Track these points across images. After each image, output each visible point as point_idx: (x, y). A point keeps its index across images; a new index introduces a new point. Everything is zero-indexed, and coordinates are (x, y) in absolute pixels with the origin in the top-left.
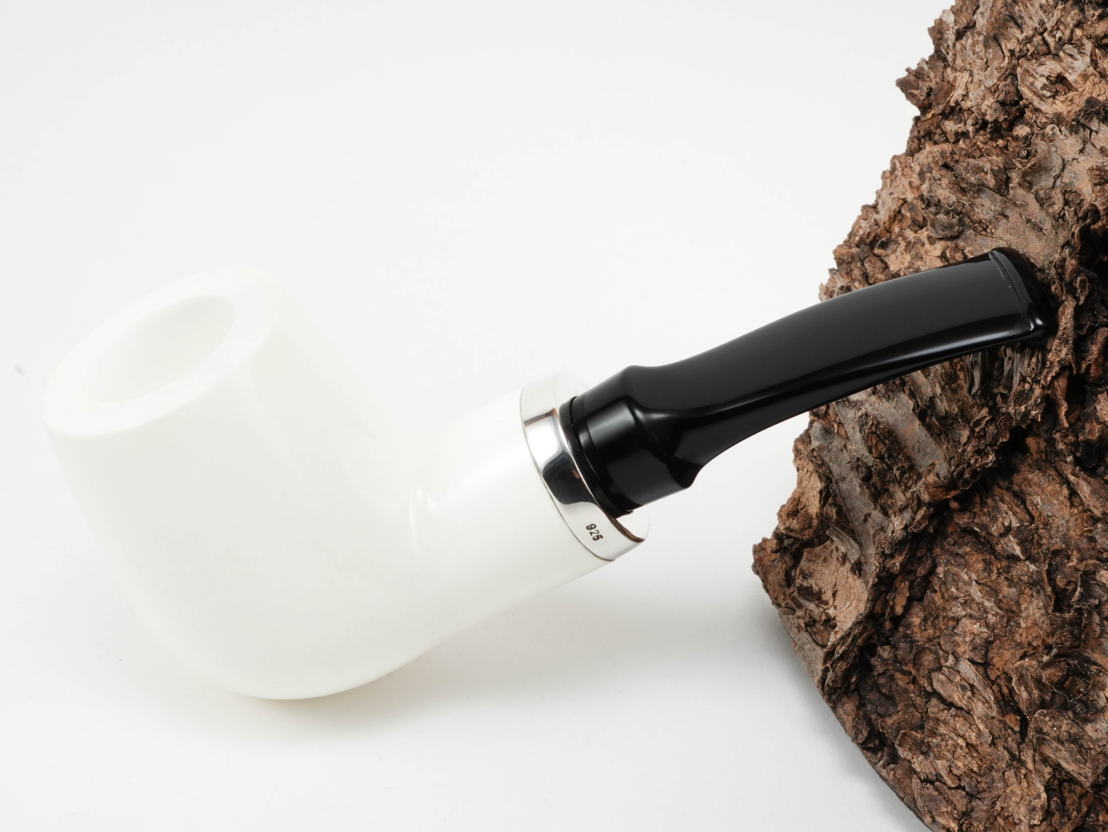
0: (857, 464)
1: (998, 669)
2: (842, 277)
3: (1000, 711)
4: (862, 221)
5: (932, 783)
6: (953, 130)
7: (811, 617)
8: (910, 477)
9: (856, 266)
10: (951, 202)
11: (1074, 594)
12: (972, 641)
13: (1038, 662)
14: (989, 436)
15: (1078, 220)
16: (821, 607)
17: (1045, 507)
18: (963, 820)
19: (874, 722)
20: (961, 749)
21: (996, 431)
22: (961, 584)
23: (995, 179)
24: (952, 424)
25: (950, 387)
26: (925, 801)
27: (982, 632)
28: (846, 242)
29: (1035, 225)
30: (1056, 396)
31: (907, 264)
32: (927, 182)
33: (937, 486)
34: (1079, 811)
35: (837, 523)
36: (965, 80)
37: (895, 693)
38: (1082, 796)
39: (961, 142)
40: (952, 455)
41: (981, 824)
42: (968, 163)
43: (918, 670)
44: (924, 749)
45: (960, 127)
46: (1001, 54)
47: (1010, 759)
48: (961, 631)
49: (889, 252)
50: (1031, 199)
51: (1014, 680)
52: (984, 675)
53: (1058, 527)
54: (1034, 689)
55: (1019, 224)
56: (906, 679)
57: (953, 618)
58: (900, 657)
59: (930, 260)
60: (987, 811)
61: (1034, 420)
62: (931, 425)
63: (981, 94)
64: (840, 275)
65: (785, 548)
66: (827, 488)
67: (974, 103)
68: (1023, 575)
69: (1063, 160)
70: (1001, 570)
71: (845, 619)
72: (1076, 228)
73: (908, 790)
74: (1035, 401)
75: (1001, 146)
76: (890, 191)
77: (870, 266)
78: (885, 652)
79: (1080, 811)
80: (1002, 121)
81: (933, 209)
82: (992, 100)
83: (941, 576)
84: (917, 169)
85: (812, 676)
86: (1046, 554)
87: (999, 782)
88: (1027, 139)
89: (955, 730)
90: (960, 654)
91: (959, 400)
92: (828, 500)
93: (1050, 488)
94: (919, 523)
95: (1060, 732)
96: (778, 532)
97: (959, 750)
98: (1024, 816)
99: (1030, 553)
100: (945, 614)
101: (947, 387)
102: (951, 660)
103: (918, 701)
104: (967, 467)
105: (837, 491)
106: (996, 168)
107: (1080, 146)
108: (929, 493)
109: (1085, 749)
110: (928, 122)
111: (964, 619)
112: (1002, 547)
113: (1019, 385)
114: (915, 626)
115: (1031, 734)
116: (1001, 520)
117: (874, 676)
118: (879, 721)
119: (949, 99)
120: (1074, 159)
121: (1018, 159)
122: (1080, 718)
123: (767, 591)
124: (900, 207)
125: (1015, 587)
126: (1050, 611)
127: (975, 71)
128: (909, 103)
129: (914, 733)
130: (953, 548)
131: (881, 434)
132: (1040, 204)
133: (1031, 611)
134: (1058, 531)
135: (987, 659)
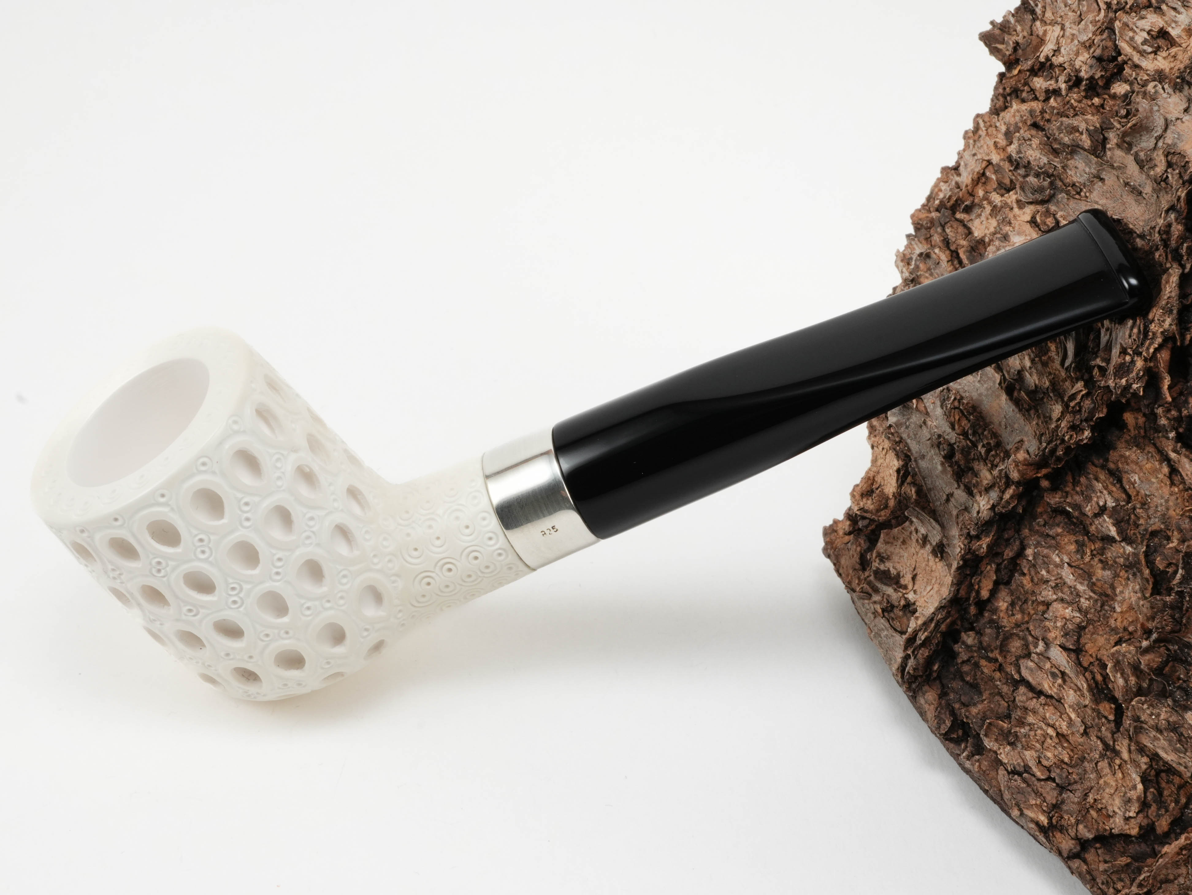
0: (938, 442)
1: (1091, 655)
2: (921, 243)
3: (1093, 699)
4: (942, 184)
5: (1020, 774)
6: (1043, 87)
7: (888, 602)
8: (997, 455)
9: (936, 232)
10: (1042, 164)
11: (1175, 577)
12: (1063, 626)
13: (1136, 647)
14: (1085, 411)
15: (1184, 183)
16: (899, 591)
17: (1143, 485)
18: (1053, 813)
19: (958, 712)
20: (1051, 739)
21: (1092, 406)
22: (1052, 566)
23: (1091, 140)
24: (1042, 399)
25: (1040, 360)
26: (1013, 794)
27: (1074, 617)
28: (923, 206)
29: (1133, 189)
30: (1159, 369)
31: (992, 230)
32: (1015, 141)
33: (1027, 464)
34: (1177, 802)
35: (917, 503)
36: (1056, 34)
37: (979, 681)
38: (1180, 787)
39: (1052, 100)
40: (1043, 431)
41: (1072, 816)
42: (1062, 122)
43: (1005, 657)
44: (1012, 739)
45: (1051, 85)
46: (1096, 6)
47: (1103, 749)
48: (1052, 616)
49: (973, 216)
50: (1130, 160)
51: (1110, 665)
52: (1076, 662)
53: (1157, 507)
54: (1130, 675)
55: (1116, 187)
56: (992, 666)
57: (1044, 602)
58: (985, 644)
59: (1019, 224)
60: (1079, 803)
61: (1135, 394)
62: (1020, 400)
63: (1075, 49)
64: (919, 240)
65: (860, 530)
66: (905, 466)
67: (1066, 59)
68: (1119, 557)
69: (1166, 120)
70: (1095, 552)
71: (926, 604)
72: (1182, 192)
73: (994, 783)
74: (1137, 374)
75: (1097, 104)
76: (973, 152)
77: (951, 231)
78: (969, 638)
79: (1179, 802)
80: (1099, 78)
81: (1022, 171)
82: (1086, 56)
83: (1030, 558)
84: (1003, 128)
85: (890, 664)
86: (1144, 535)
87: (1092, 773)
88: (1126, 98)
89: (1044, 719)
90: (1051, 640)
91: (1050, 374)
92: (906, 479)
93: (1148, 466)
94: (1008, 502)
95: (1159, 721)
96: (851, 513)
97: (1049, 740)
98: (1119, 808)
99: (1127, 534)
100: (1034, 598)
101: (1037, 359)
102: (1041, 646)
103: (1005, 689)
104: (1060, 444)
105: (916, 470)
106: (1092, 128)
107: (1185, 105)
108: (1019, 471)
109: (1185, 738)
110: (1014, 78)
111: (1055, 603)
112: (1097, 528)
113: (1119, 357)
114: (1001, 611)
115: (1127, 722)
116: (1095, 499)
117: (957, 664)
118: (963, 711)
119: (1038, 54)
120: (1177, 119)
121: (1116, 118)
122: (1180, 706)
123: (840, 575)
124: (984, 169)
125: (1109, 569)
126: (1147, 595)
127: (1067, 25)
128: (993, 58)
129: (1001, 722)
130: (1044, 529)
131: (965, 409)
132: (1140, 166)
133: (1127, 595)
134: (1156, 511)
135: (1079, 644)
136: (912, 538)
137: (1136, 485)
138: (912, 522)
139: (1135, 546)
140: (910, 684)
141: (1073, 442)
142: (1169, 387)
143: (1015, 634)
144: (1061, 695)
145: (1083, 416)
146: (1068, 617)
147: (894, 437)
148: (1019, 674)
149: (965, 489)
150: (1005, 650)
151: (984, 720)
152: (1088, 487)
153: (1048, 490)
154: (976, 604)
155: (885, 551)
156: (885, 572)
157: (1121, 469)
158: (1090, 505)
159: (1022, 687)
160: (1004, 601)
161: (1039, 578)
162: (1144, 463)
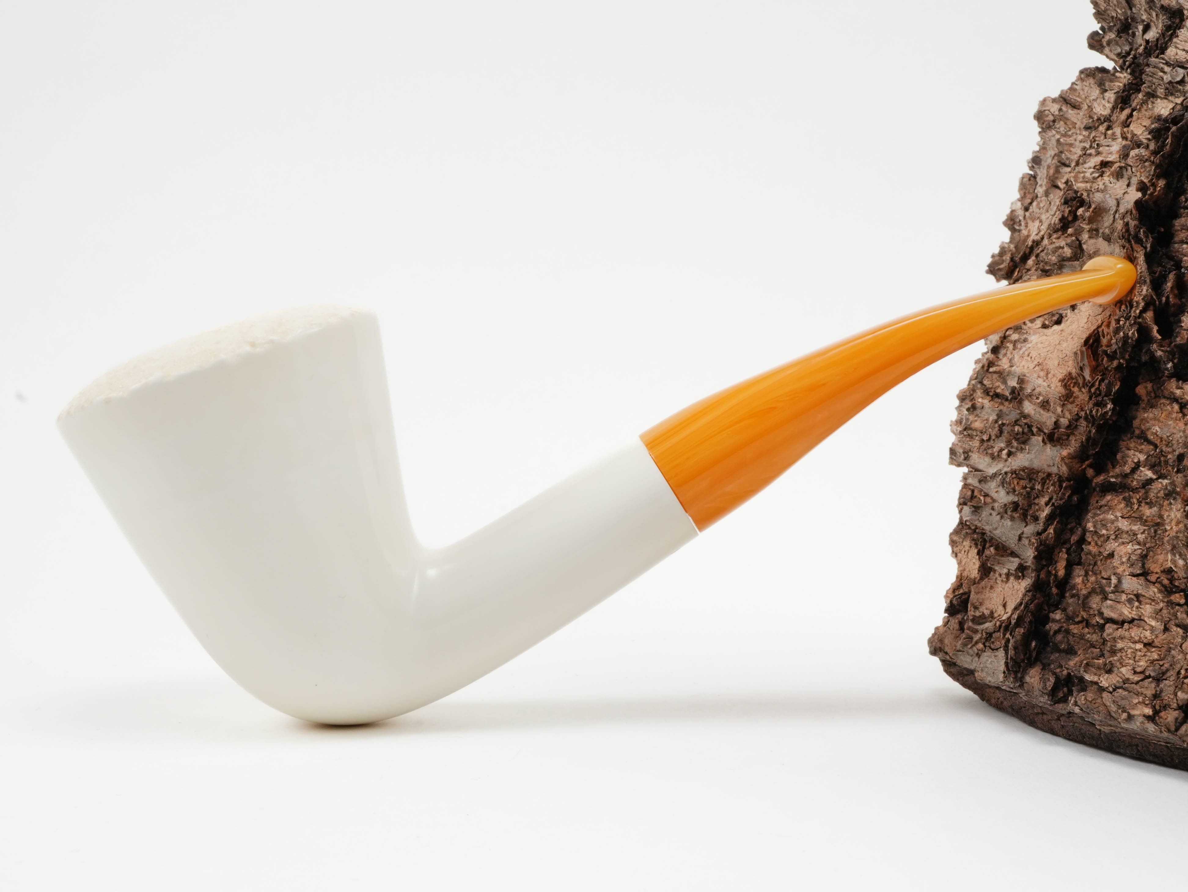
0: (1005, 510)
1: (1156, 571)
2: (967, 405)
3: (1166, 599)
5: (1121, 688)
7: (987, 633)
9: (977, 390)
12: (1129, 560)
14: (1105, 389)
17: (1163, 431)
18: (1155, 702)
19: (1059, 674)
20: (1140, 651)
21: (1108, 383)
22: (1110, 524)
23: (1071, 249)
26: (1117, 703)
27: (1135, 550)
30: (1147, 322)
35: (997, 555)
36: (1036, 225)
37: (1072, 643)
41: (1171, 694)
43: (1089, 614)
46: (1059, 190)
48: (1117, 558)
50: (1100, 242)
52: (1145, 580)
53: (1178, 441)
56: (1081, 626)
57: (1109, 554)
58: (1071, 613)
60: (1175, 684)
62: (1060, 439)
63: (1050, 219)
66: (982, 545)
67: (1045, 228)
68: (1159, 492)
69: (1117, 199)
70: (1141, 500)
73: (1101, 708)
75: (1071, 231)
80: (1067, 214)
83: (1092, 529)
86: (1173, 465)
87: (1179, 655)
89: (1131, 639)
90: (1121, 573)
92: (984, 551)
93: (1164, 414)
94: (1064, 494)
97: (1139, 653)
99: (1161, 473)
100: (1101, 557)
102: (1114, 582)
103: (1095, 637)
104: (1092, 427)
107: (1127, 181)
108: (1065, 463)
111: (1118, 548)
112: (1137, 481)
114: (1078, 584)
116: (1130, 462)
117: (1051, 637)
119: (1027, 245)
120: (1125, 193)
121: (1084, 222)
125: (1154, 505)
127: (1043, 217)
129: (1096, 661)
130: (1097, 504)
132: (1108, 241)
133: (1173, 515)
134: (1178, 444)
135: (1145, 569)
136: (998, 581)
138: (995, 571)
139: (1169, 477)
140: (1016, 673)
141: (1100, 415)
142: (1158, 331)
143: (1093, 591)
144: (1140, 614)
145: (1103, 394)
146: (1130, 552)
147: (970, 528)
148: (1103, 618)
149: (1032, 521)
150: (1088, 607)
151: (1082, 664)
152: (1123, 457)
153: (1094, 477)
154: (1057, 587)
155: (978, 599)
156: (980, 616)
157: (1144, 429)
158: (1127, 466)
159: (1107, 626)
160: (1079, 576)
161: (1102, 539)
162: (1160, 414)
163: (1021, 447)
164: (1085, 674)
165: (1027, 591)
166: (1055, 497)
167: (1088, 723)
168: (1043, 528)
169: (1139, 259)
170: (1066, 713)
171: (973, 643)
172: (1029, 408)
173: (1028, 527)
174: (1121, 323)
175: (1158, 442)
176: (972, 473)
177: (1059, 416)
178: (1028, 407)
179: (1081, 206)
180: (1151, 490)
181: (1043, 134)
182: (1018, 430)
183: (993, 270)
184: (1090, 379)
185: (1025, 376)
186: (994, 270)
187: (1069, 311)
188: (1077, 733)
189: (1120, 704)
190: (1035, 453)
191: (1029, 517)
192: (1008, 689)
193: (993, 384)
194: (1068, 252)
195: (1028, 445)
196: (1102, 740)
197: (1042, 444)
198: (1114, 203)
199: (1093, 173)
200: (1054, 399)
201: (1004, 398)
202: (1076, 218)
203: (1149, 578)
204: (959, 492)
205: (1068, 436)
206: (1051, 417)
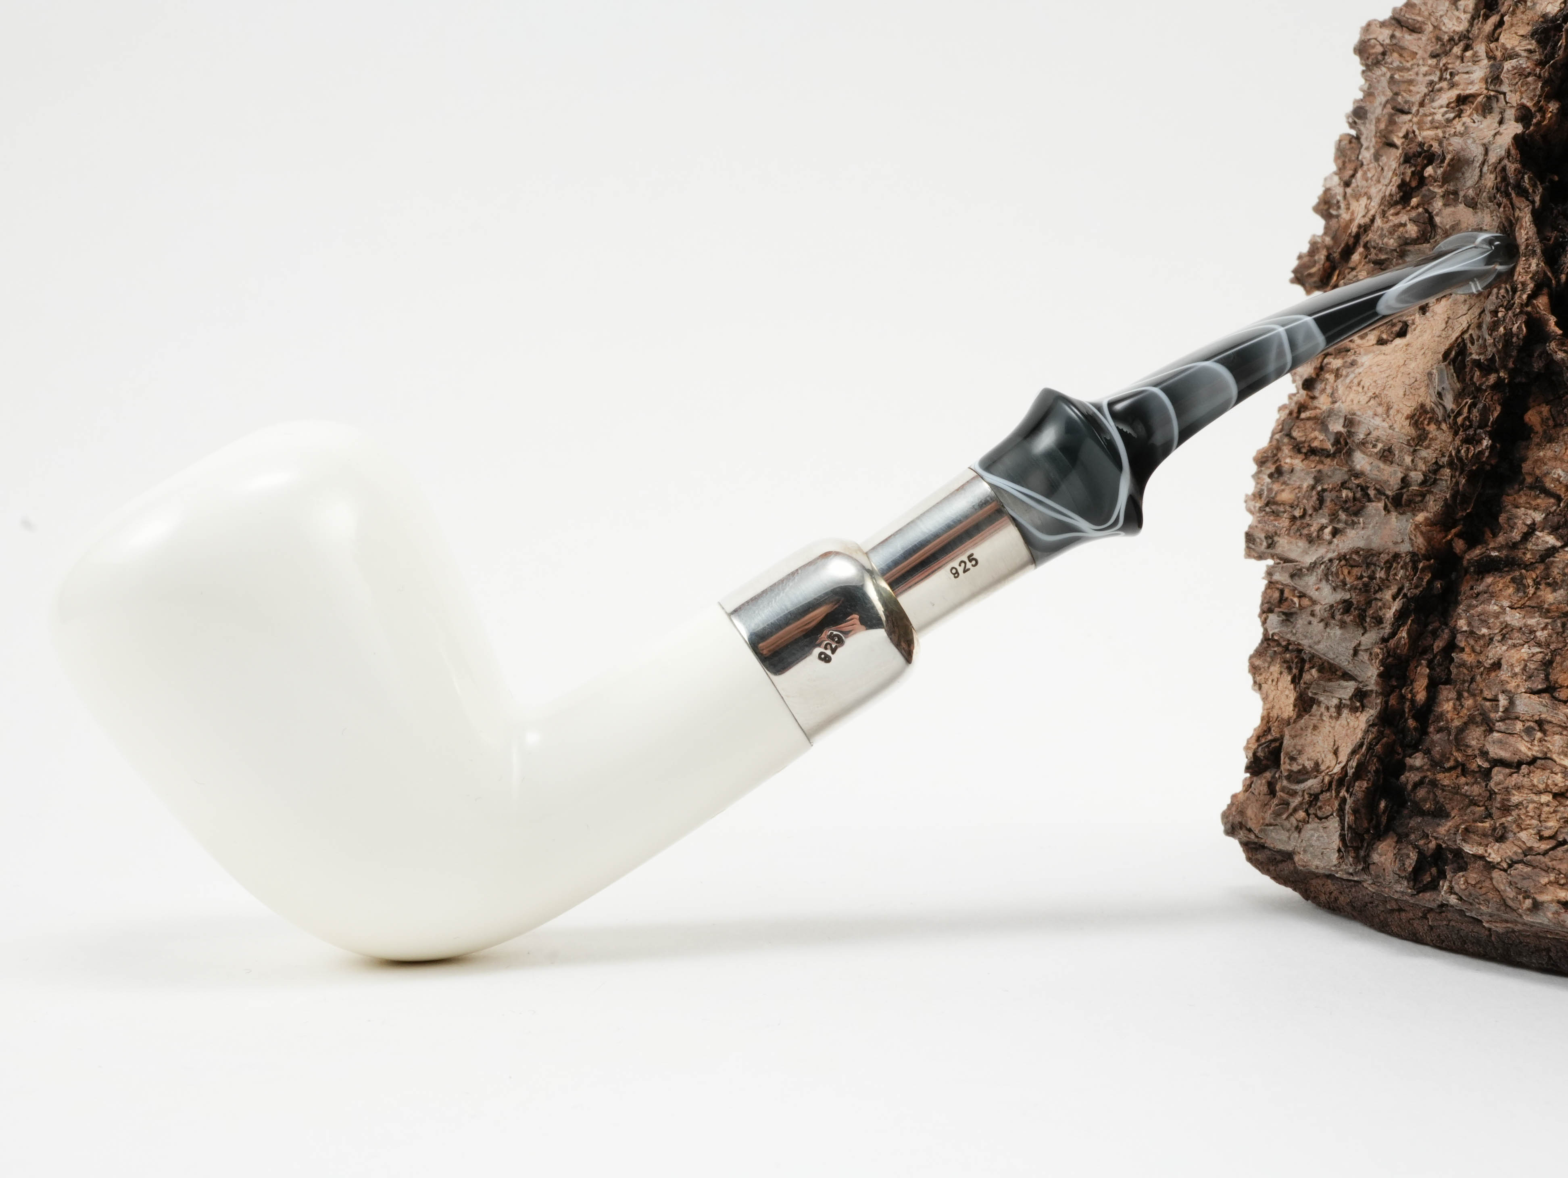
136: (1324, 718)
137: (1561, 479)
138: (1319, 703)
140: (1357, 849)
141: (1472, 457)
142: (1557, 324)
143: (1471, 721)
144: (1545, 750)
145: (1475, 424)
146: (1526, 658)
147: (1279, 645)
148: (1487, 760)
149: (1373, 625)
150: (1464, 745)
151: (1458, 831)
152: (1509, 519)
153: (1465, 552)
154: (1414, 717)
155: (1294, 747)
156: (1299, 771)
157: (1540, 476)
158: (1515, 531)
159: (1495, 770)
160: (1448, 700)
161: (1482, 642)
162: (1563, 451)
163: (1353, 521)
164: (1464, 844)
165: (1370, 726)
166: (1407, 585)
167: (1471, 920)
168: (1391, 631)
169: (1524, 220)
170: (1435, 905)
171: (1290, 810)
172: (1363, 462)
173: (1366, 635)
174: (1500, 315)
175: (1562, 492)
176: (1280, 565)
177: (1408, 469)
178: (1361, 461)
179: (1430, 163)
180: (1554, 564)
181: (1369, 73)
182: (1347, 496)
183: (1300, 277)
184: (1454, 407)
185: (1354, 414)
186: (1302, 275)
187: (1417, 316)
188: (1455, 937)
189: (1519, 886)
190: (1374, 527)
191: (1368, 620)
192: (1345, 877)
193: (1306, 436)
194: (1412, 230)
195: (1362, 516)
196: (1494, 944)
197: (1383, 513)
198: (1481, 150)
199: (1446, 113)
200: (1400, 444)
201: (1322, 455)
202: (1422, 181)
203: (1556, 695)
204: (1260, 594)
205: (1423, 495)
206: (1395, 472)
